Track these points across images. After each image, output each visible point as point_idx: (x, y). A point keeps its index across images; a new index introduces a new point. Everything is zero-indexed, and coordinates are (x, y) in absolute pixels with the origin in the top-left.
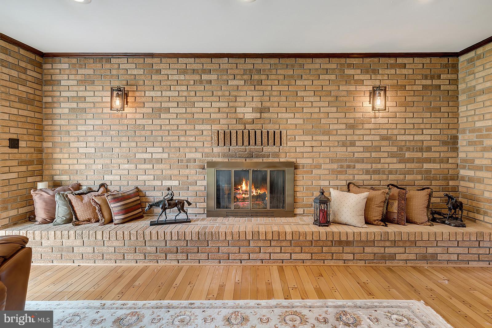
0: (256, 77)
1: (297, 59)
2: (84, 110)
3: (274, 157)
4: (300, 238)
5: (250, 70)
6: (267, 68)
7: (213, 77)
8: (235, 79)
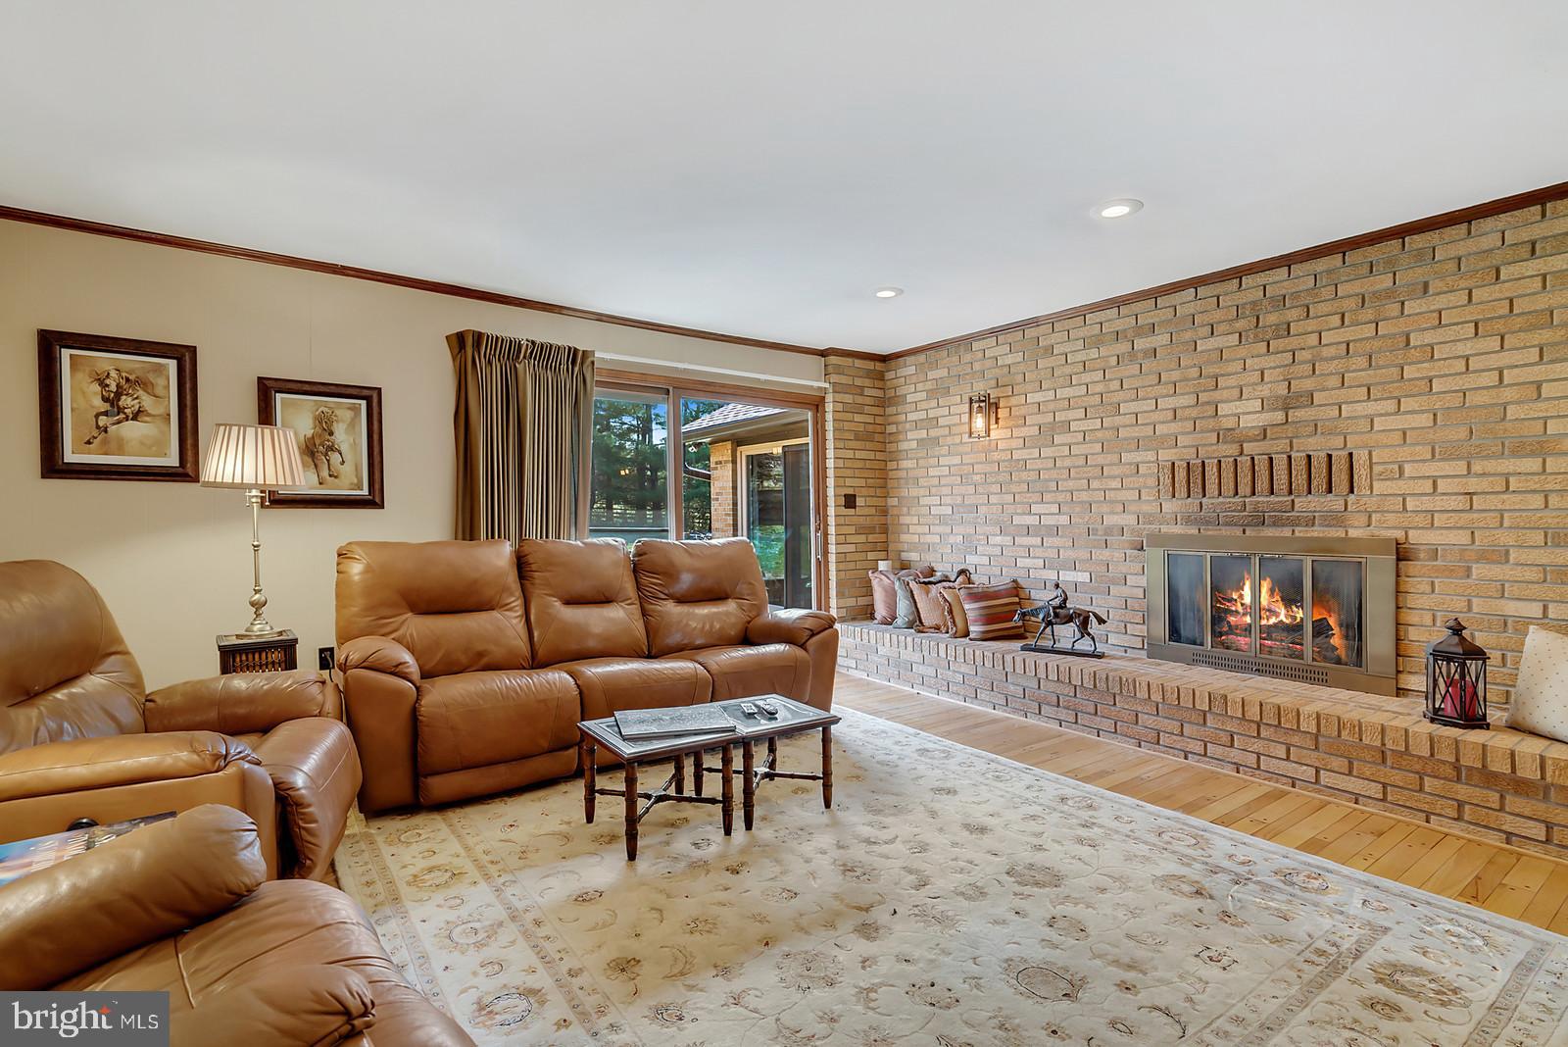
0: (1272, 318)
1: (1406, 239)
2: (936, 441)
3: (1327, 526)
4: (1343, 733)
5: (1254, 303)
6: (1305, 288)
7: (1161, 339)
8: (1212, 334)
